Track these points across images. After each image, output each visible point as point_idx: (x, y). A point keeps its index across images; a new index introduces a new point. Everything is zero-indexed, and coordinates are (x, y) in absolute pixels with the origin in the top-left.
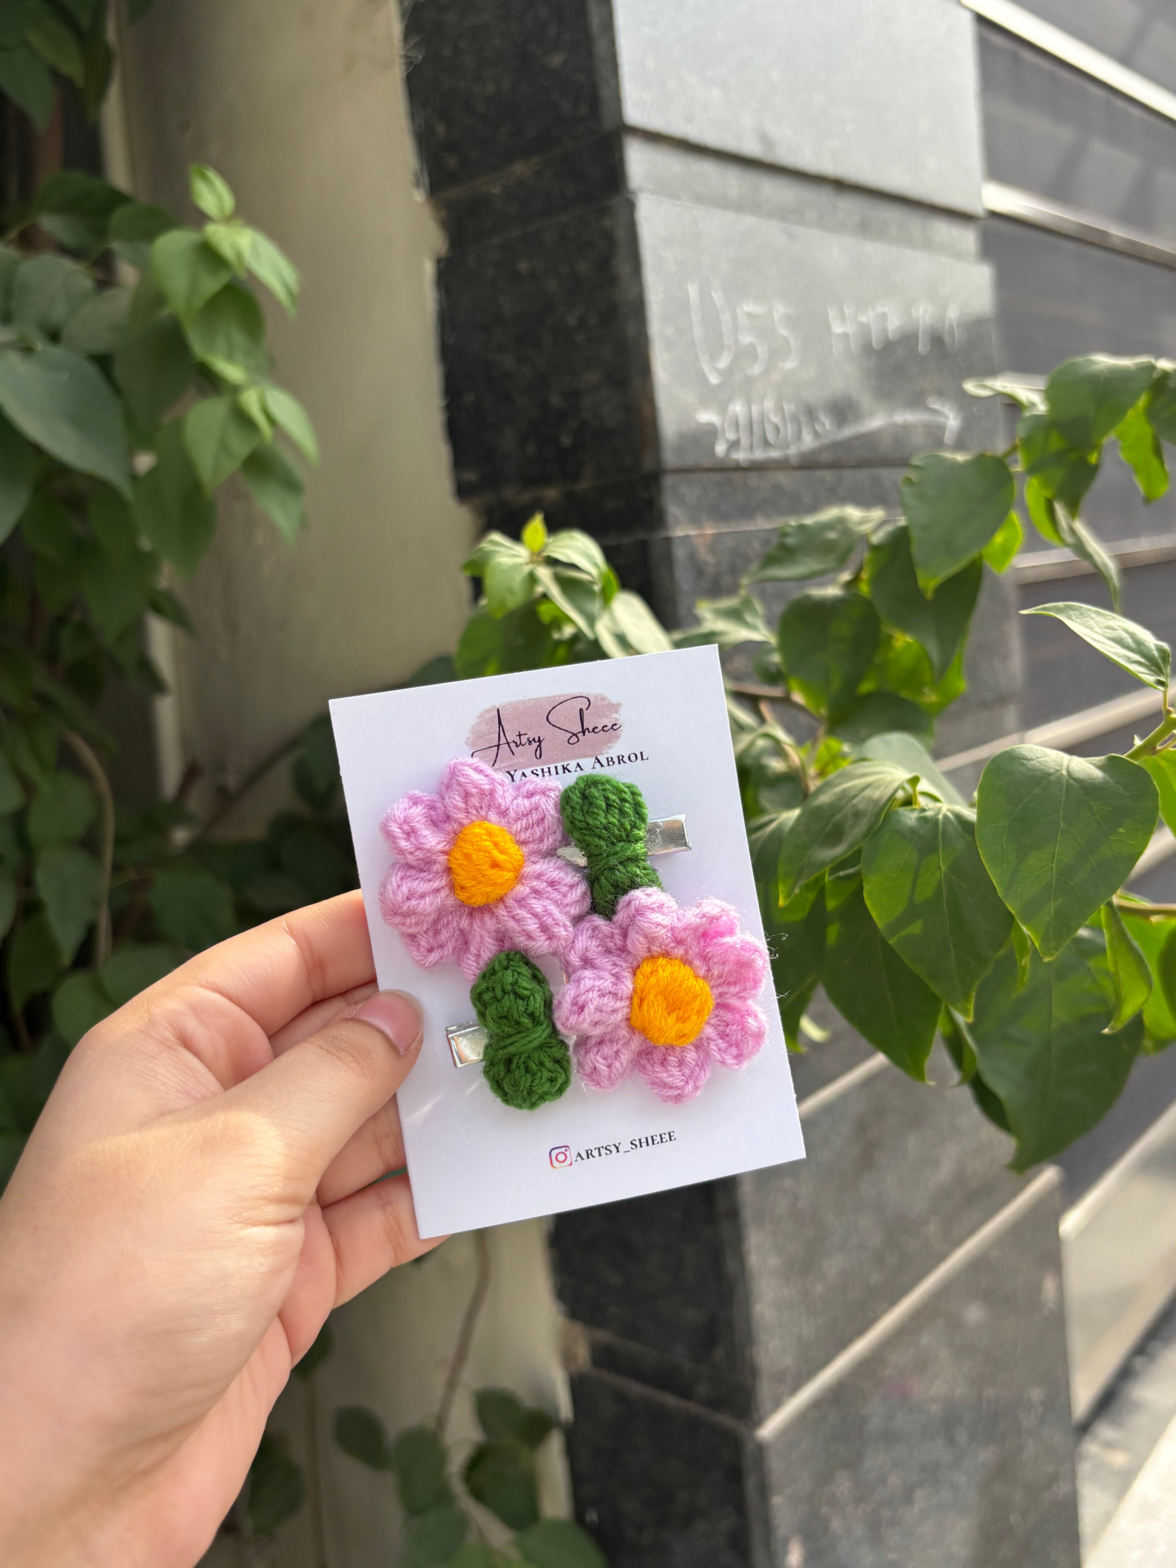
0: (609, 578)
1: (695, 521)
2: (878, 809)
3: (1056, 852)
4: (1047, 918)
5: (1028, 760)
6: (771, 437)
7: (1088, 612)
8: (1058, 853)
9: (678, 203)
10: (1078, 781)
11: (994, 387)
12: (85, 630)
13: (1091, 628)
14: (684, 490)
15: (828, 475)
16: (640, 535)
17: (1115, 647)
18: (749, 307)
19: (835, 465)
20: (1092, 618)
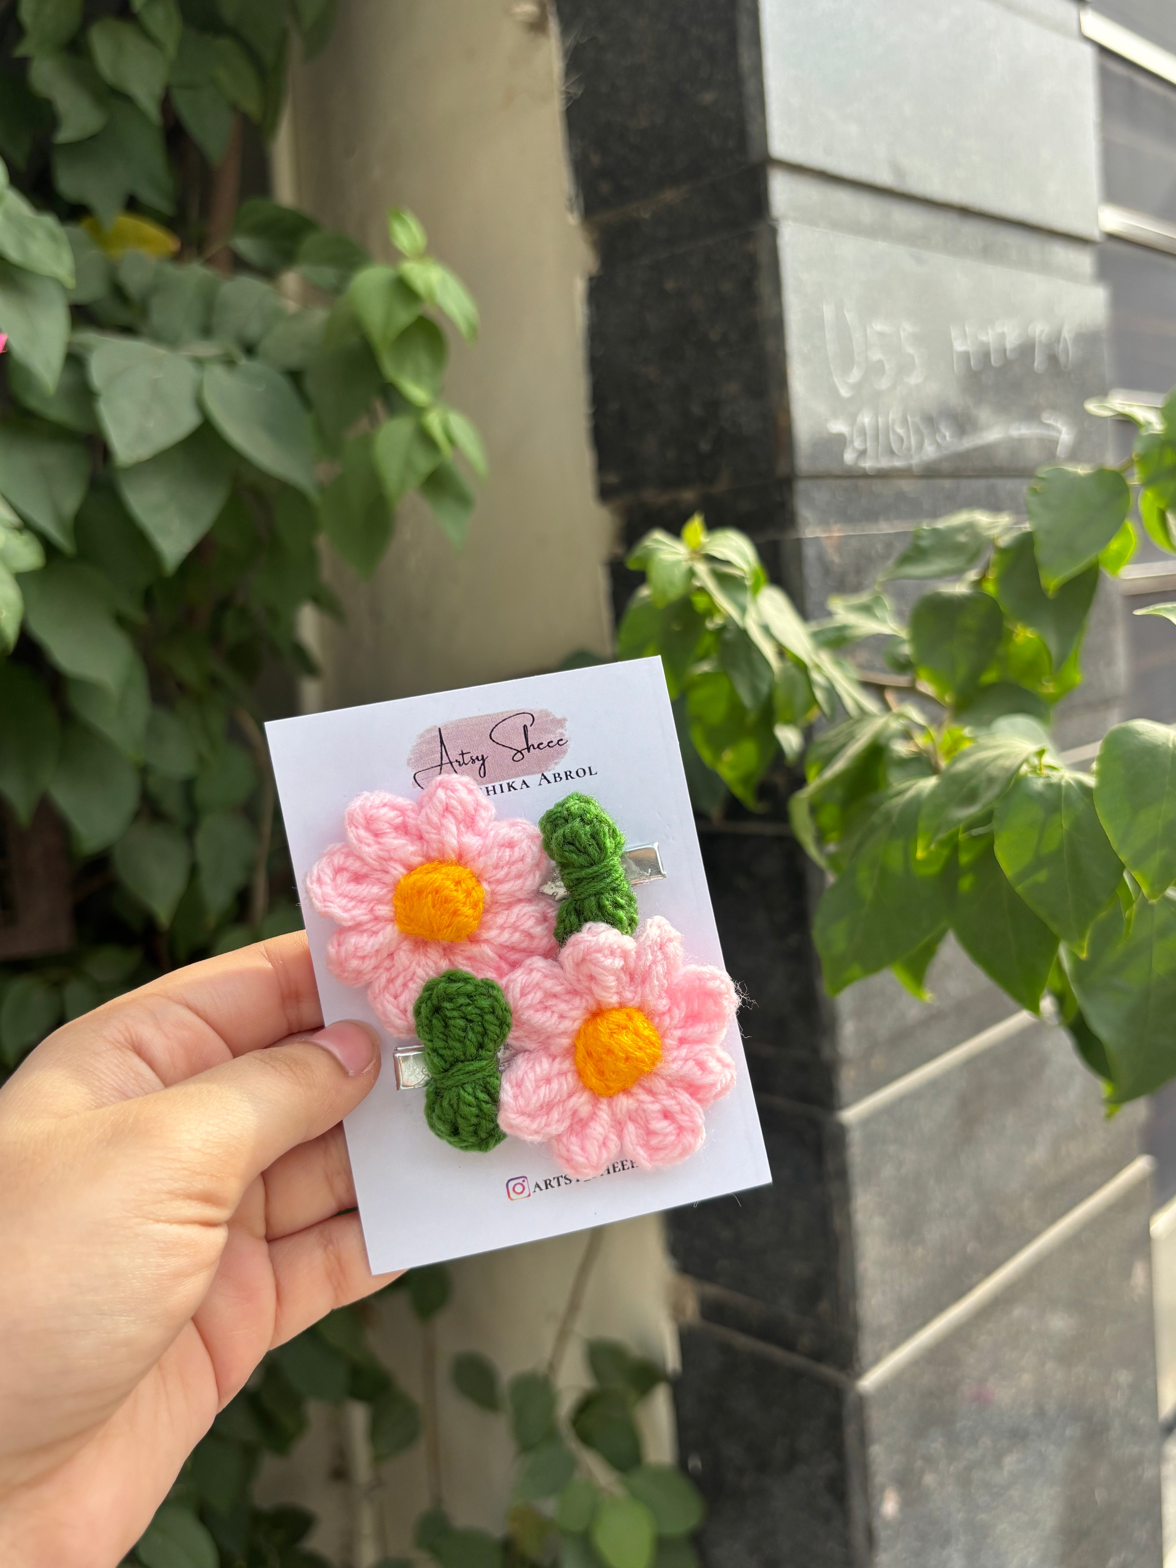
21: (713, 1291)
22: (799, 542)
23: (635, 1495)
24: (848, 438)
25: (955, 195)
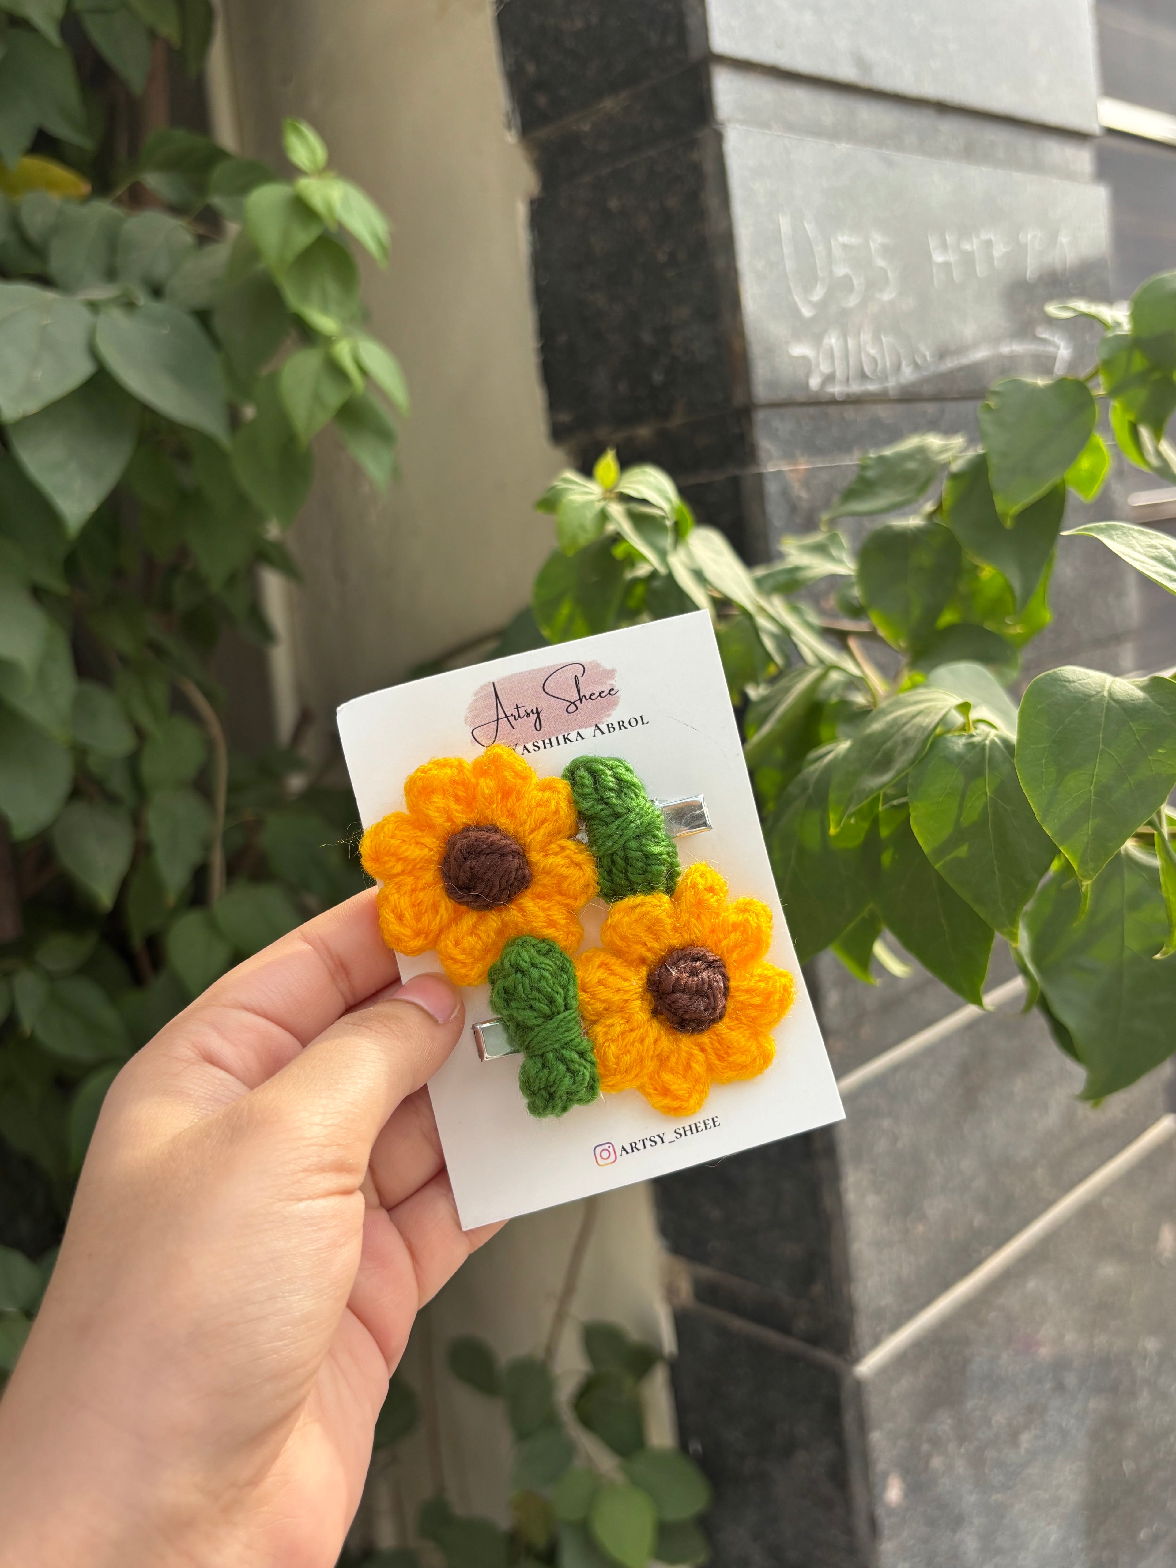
0: (682, 513)
1: (789, 456)
2: (926, 734)
3: (1095, 773)
4: (1085, 839)
5: (1069, 682)
6: (867, 370)
7: (1131, 532)
8: (1097, 774)
9: (768, 132)
10: (1117, 701)
11: (1077, 308)
12: (197, 581)
13: (1132, 547)
14: (776, 423)
15: (931, 408)
16: (732, 471)
17: (1155, 566)
18: (844, 238)
19: (938, 398)
20: (1133, 537)
21: (706, 1272)
22: (760, 476)
23: (636, 1482)
24: (814, 362)
25: (929, 90)
